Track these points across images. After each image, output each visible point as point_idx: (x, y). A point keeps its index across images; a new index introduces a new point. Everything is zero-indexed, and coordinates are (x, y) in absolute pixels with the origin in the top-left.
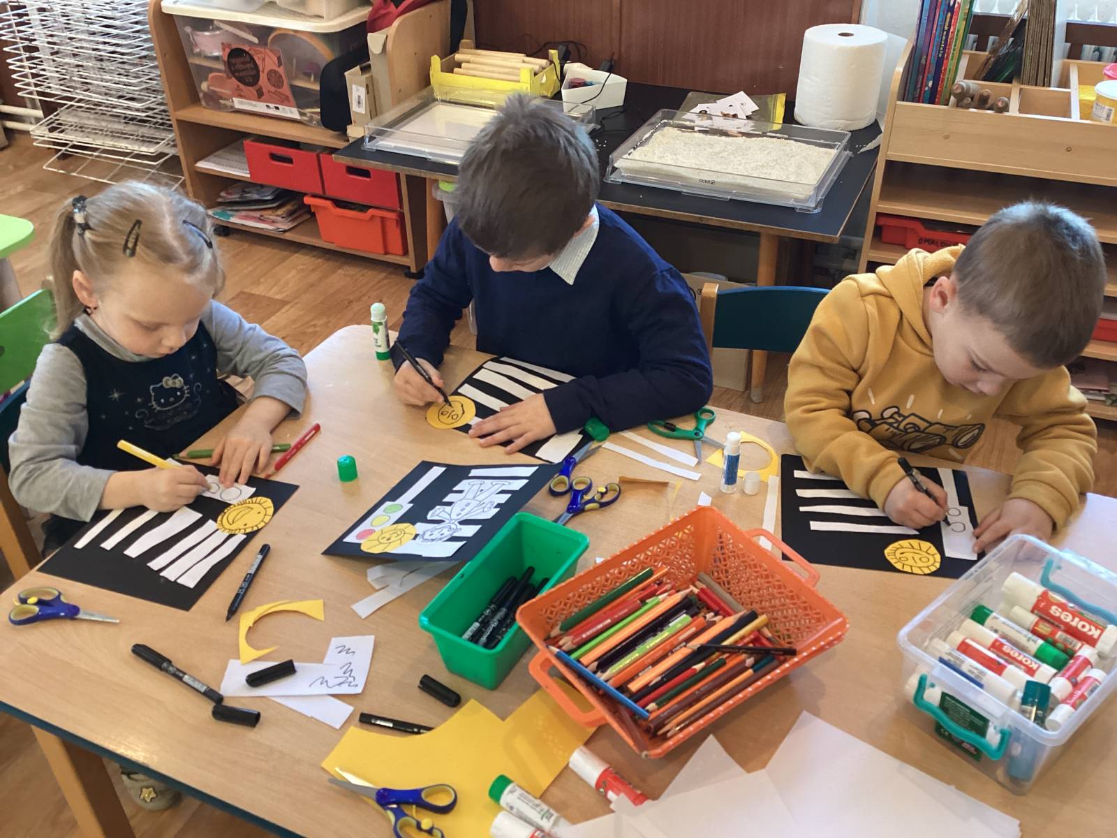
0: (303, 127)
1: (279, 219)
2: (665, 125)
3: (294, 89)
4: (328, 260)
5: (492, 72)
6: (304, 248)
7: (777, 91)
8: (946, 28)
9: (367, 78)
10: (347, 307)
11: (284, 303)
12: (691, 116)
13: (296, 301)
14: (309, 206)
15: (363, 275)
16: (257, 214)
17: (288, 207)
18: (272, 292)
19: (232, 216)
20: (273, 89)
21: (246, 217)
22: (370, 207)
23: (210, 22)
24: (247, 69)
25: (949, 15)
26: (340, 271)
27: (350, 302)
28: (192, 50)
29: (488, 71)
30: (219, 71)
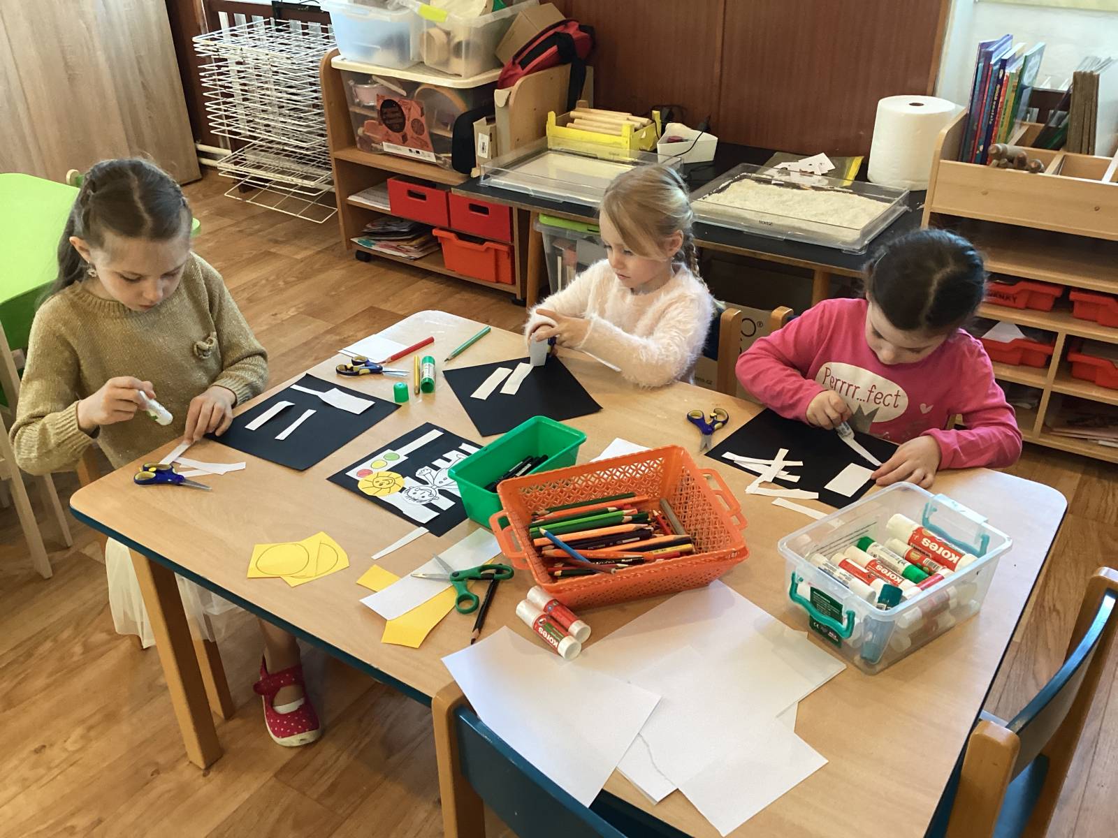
0: (436, 169)
1: (412, 248)
2: (745, 177)
3: (431, 135)
4: (449, 286)
5: (599, 127)
6: (429, 274)
7: (858, 155)
8: (996, 98)
9: (491, 128)
12: (772, 172)
14: (436, 237)
15: (476, 300)
16: (394, 244)
17: (420, 240)
19: (374, 244)
20: (415, 136)
21: (386, 246)
22: (488, 240)
23: (369, 76)
24: (395, 118)
25: (999, 86)
26: (458, 296)
28: (354, 101)
29: (596, 127)
30: (373, 118)
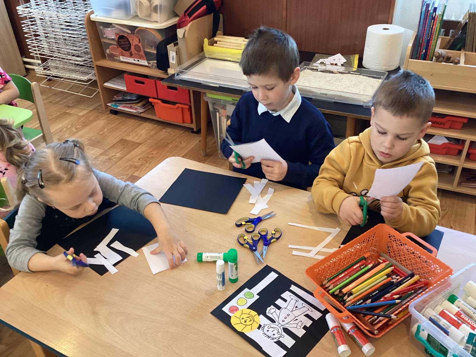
0: (148, 68)
1: (139, 107)
2: (305, 68)
3: (144, 51)
4: (159, 125)
5: (230, 45)
6: (148, 120)
7: (354, 53)
8: (431, 27)
9: (176, 48)
10: (166, 146)
11: (139, 144)
12: (317, 64)
13: (145, 143)
14: (151, 102)
15: (173, 132)
16: (129, 105)
17: (143, 103)
18: (135, 139)
19: (119, 106)
20: (137, 53)
21: (125, 107)
22: (177, 103)
23: (111, 24)
24: (126, 44)
25: (433, 21)
26: (164, 130)
27: (168, 144)
28: (103, 36)
29: (229, 45)
30: (114, 45)
